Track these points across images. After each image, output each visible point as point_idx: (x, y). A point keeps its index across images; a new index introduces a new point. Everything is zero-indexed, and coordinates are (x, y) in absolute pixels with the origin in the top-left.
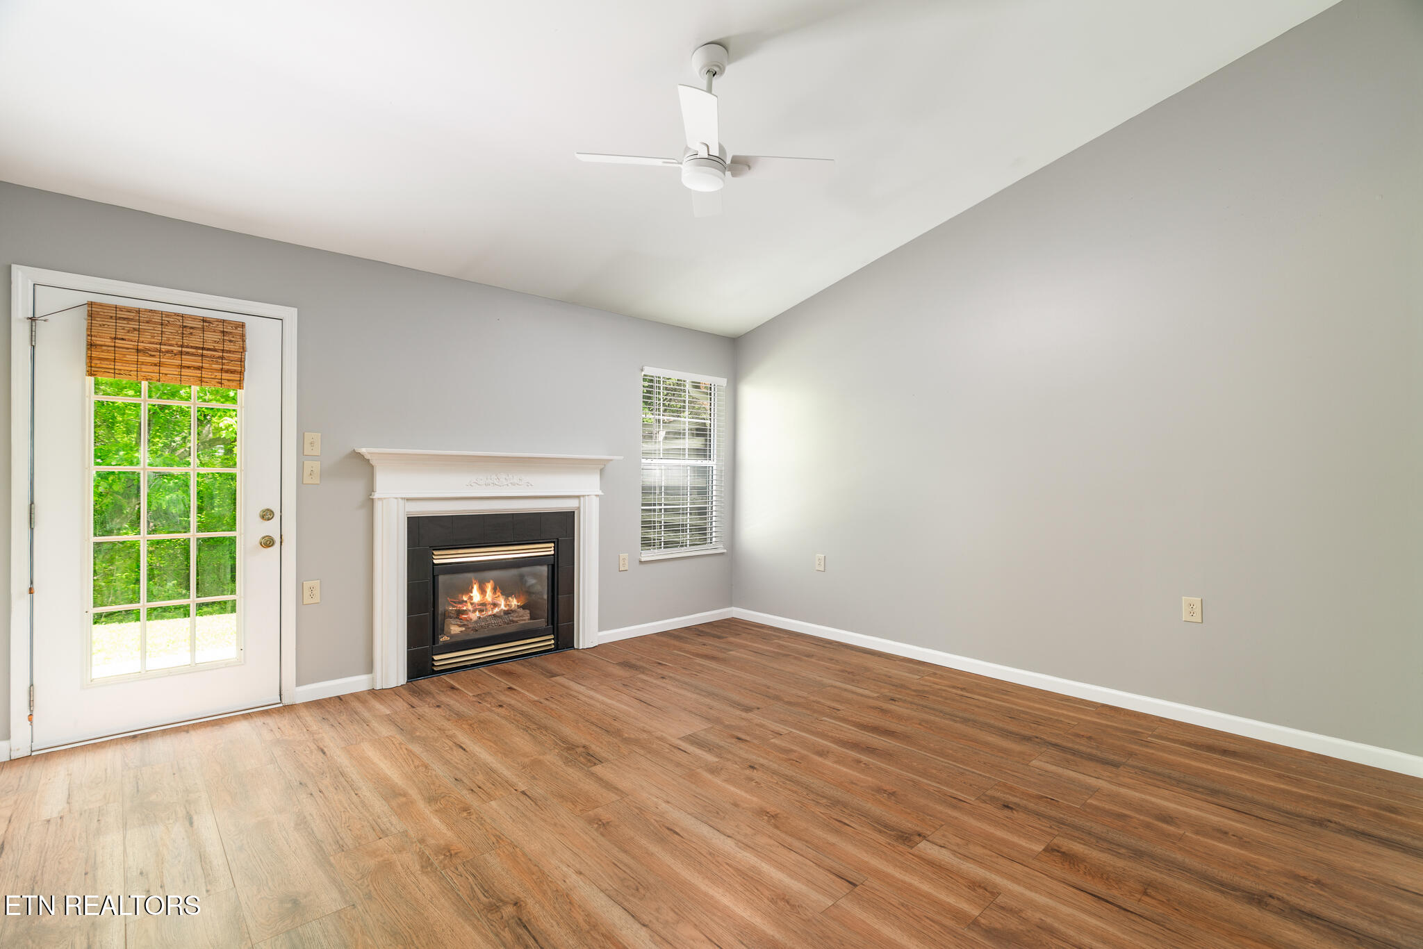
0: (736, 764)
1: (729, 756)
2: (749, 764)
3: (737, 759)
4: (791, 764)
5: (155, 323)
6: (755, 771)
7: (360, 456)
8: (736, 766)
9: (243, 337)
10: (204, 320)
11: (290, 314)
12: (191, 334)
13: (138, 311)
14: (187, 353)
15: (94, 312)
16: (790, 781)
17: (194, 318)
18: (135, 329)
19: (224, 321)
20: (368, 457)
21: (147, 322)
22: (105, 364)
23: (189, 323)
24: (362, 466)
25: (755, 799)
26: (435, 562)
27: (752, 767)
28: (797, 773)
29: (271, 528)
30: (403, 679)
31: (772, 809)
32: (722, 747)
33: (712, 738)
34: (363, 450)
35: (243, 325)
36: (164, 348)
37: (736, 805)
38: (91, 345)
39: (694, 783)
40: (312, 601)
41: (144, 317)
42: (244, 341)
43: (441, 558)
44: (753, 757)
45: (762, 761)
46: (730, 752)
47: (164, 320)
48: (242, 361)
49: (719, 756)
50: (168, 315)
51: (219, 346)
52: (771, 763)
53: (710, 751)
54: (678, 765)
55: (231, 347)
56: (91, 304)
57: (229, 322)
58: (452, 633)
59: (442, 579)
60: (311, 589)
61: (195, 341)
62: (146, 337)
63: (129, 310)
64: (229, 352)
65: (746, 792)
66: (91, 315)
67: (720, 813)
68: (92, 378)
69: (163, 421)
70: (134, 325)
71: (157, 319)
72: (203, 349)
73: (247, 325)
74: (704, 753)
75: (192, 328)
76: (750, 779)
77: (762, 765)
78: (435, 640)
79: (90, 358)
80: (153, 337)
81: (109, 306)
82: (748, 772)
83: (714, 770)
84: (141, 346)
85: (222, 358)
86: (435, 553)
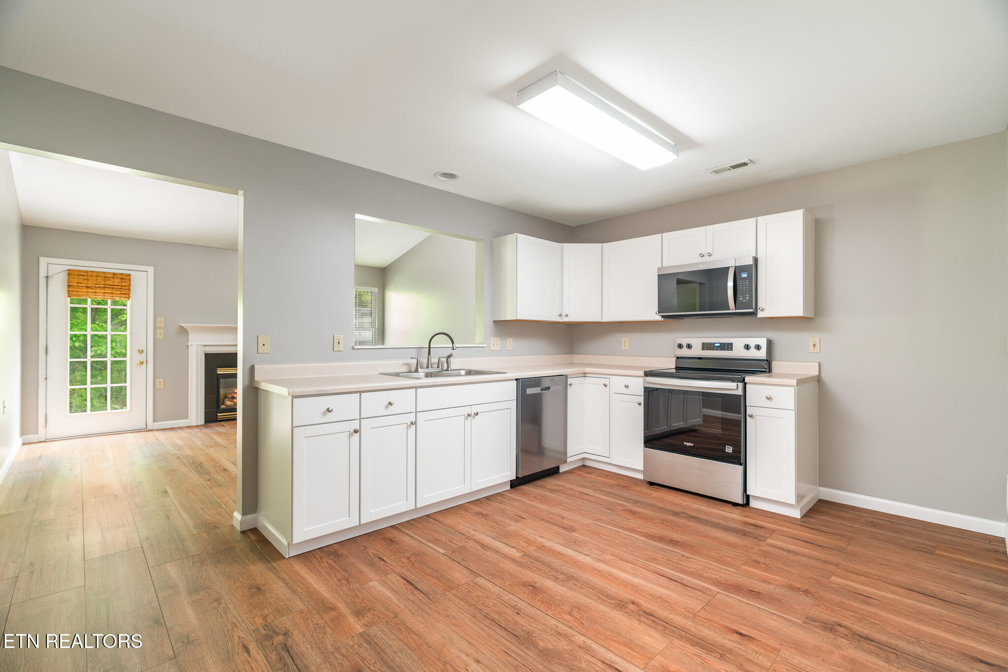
5: (94, 276)
7: (182, 326)
9: (130, 280)
10: (114, 274)
11: (151, 270)
12: (108, 280)
13: (87, 272)
14: (107, 287)
15: (70, 273)
17: (109, 273)
18: (86, 279)
19: (122, 274)
20: (185, 327)
21: (91, 276)
22: (74, 293)
23: (107, 276)
24: (184, 331)
26: (218, 373)
29: (142, 357)
30: (203, 423)
34: (182, 325)
35: (130, 275)
36: (97, 286)
38: (69, 286)
40: (161, 387)
41: (90, 274)
42: (130, 281)
43: (220, 371)
47: (97, 275)
48: (129, 289)
50: (99, 272)
51: (119, 284)
55: (125, 284)
56: (69, 270)
57: (124, 274)
58: (227, 404)
59: (222, 381)
60: (160, 382)
61: (110, 282)
62: (90, 282)
63: (83, 271)
64: (124, 286)
66: (69, 275)
68: (69, 298)
69: (97, 313)
70: (86, 277)
71: (95, 274)
72: (113, 285)
73: (131, 275)
75: (109, 277)
78: (218, 407)
79: (69, 291)
80: (93, 282)
81: (76, 271)
84: (88, 285)
85: (121, 289)
86: (218, 369)
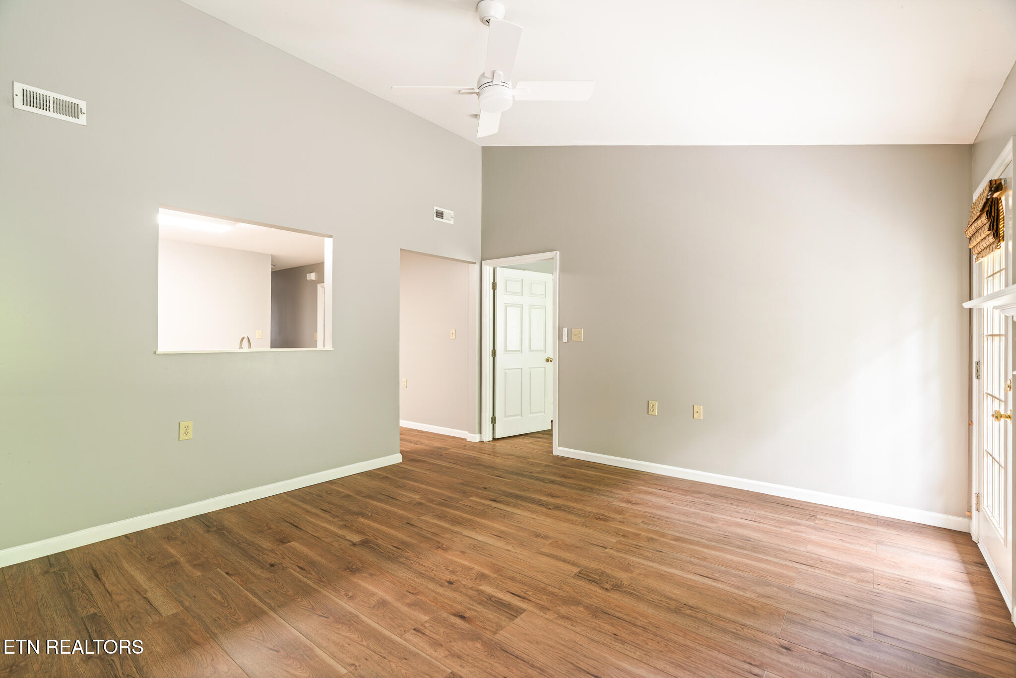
0: (464, 585)
1: (471, 592)
2: (453, 586)
3: (464, 590)
4: (415, 589)
6: (448, 579)
8: (464, 583)
16: (422, 573)
25: (450, 557)
27: (451, 583)
28: (414, 581)
31: (440, 552)
32: (480, 604)
33: (490, 614)
37: (463, 552)
39: (494, 564)
44: (450, 594)
45: (440, 590)
46: (470, 597)
49: (481, 592)
52: (433, 588)
53: (490, 597)
54: (513, 579)
65: (456, 562)
67: (472, 547)
74: (494, 594)
76: (452, 572)
77: (441, 586)
82: (454, 578)
83: (482, 577)
